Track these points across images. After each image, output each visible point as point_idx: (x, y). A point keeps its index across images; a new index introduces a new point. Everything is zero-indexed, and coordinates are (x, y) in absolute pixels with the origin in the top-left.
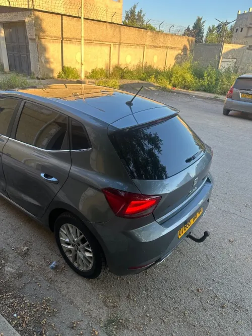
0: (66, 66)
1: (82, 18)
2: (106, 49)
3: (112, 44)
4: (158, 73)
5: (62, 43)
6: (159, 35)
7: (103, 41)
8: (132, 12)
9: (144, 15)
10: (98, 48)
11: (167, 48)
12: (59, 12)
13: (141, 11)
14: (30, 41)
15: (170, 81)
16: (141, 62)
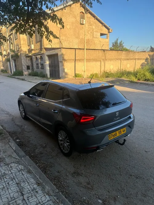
0: (77, 73)
1: (85, 49)
2: (99, 63)
3: (102, 60)
4: (128, 74)
5: (75, 62)
6: (130, 53)
7: (97, 59)
8: (116, 43)
9: (123, 43)
10: (94, 63)
11: (135, 59)
12: (75, 48)
13: (121, 41)
14: (60, 63)
15: (136, 77)
16: (120, 68)
